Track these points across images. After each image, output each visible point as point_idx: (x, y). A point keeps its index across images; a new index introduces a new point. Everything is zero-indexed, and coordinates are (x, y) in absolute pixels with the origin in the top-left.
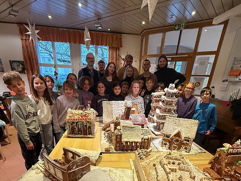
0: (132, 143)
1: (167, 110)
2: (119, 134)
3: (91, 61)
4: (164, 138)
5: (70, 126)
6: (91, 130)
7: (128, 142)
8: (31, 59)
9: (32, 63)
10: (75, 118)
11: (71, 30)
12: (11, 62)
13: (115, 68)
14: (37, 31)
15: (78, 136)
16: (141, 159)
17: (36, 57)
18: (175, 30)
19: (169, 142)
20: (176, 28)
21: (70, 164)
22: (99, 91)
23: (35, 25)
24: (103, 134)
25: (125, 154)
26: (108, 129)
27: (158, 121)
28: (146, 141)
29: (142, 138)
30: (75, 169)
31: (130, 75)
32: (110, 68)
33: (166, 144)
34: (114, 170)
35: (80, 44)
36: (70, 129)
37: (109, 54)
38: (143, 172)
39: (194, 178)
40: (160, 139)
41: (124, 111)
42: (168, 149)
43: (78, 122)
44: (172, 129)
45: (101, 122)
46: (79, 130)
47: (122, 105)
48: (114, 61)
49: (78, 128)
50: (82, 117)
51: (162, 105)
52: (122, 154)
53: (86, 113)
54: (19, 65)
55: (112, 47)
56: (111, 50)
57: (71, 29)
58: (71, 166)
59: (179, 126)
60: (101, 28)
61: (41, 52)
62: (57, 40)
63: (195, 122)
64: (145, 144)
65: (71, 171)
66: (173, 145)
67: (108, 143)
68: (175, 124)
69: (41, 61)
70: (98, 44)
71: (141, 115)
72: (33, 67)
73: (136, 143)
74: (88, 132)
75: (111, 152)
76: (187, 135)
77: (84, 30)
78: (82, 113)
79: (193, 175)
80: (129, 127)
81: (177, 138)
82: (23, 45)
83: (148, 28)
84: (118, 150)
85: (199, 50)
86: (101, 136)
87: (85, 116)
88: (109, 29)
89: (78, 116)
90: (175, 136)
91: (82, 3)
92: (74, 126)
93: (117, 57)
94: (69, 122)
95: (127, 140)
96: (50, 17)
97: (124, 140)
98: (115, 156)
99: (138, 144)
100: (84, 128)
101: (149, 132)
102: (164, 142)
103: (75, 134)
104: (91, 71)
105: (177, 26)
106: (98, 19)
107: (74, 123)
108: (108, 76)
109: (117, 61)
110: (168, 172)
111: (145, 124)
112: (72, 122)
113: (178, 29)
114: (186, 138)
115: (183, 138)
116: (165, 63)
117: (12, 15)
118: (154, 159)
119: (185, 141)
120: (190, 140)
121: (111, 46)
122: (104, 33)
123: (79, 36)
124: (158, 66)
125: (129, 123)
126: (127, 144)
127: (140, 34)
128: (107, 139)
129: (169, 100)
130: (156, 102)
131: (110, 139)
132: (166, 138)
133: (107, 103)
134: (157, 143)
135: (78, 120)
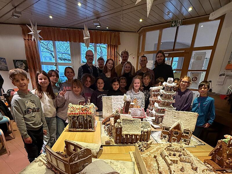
0: (132, 135)
1: (166, 104)
2: (120, 127)
3: (91, 59)
4: (164, 131)
5: (71, 121)
6: (91, 124)
7: (128, 135)
8: (34, 58)
9: (35, 62)
10: (76, 113)
11: (71, 30)
12: (15, 62)
13: (114, 64)
14: (39, 31)
15: (79, 130)
16: (141, 151)
17: (38, 56)
18: (172, 26)
19: (169, 135)
20: (173, 25)
21: (72, 156)
22: (98, 87)
23: (37, 26)
24: (103, 127)
25: (125, 147)
26: (107, 123)
27: (156, 114)
28: (146, 133)
29: (142, 131)
30: (77, 161)
31: (128, 71)
32: (109, 65)
33: (165, 137)
34: (115, 163)
35: (80, 42)
36: (71, 123)
37: (108, 52)
38: (144, 163)
39: (196, 169)
40: (160, 132)
41: (123, 105)
42: (167, 141)
43: (79, 116)
44: (171, 122)
45: (101, 116)
46: (80, 124)
47: (121, 100)
48: (113, 58)
49: (79, 122)
50: (82, 111)
51: (161, 99)
52: (122, 147)
53: (87, 108)
54: (22, 64)
55: (111, 45)
56: (110, 47)
57: (71, 28)
58: (73, 158)
59: (178, 118)
60: (100, 26)
61: (42, 51)
62: (57, 39)
63: (195, 114)
64: (145, 137)
65: (73, 163)
66: (173, 137)
67: (108, 136)
68: (175, 116)
69: (43, 60)
70: (97, 43)
71: (140, 109)
72: (35, 66)
73: (136, 136)
74: (88, 125)
75: (111, 144)
76: (187, 128)
77: (84, 29)
78: (82, 108)
79: (194, 166)
80: (128, 120)
81: (177, 130)
82: (25, 45)
83: (146, 25)
84: (118, 143)
85: (196, 46)
86: (101, 130)
87: (85, 110)
88: (107, 28)
89: (78, 110)
90: (175, 128)
91: (81, 3)
92: (75, 120)
93: (116, 55)
94: (70, 117)
95: (127, 133)
96: (51, 17)
97: (124, 132)
98: (116, 149)
99: (138, 137)
100: (84, 122)
101: (148, 125)
102: (163, 135)
103: (76, 128)
104: (91, 68)
105: (174, 22)
106: (97, 18)
107: (75, 118)
108: (107, 72)
109: (115, 58)
110: (169, 163)
111: (144, 117)
112: (73, 116)
113: (175, 26)
114: (186, 130)
115: (183, 131)
116: (162, 58)
117: (15, 16)
118: (154, 151)
119: (184, 133)
120: (189, 132)
121: (109, 44)
122: (102, 32)
123: (78, 35)
124: (155, 62)
125: (128, 116)
126: (127, 137)
127: (138, 32)
128: (107, 133)
129: (168, 93)
130: (154, 96)
131: (110, 133)
132: (165, 131)
133: (107, 98)
134: (156, 136)
135: (79, 115)
